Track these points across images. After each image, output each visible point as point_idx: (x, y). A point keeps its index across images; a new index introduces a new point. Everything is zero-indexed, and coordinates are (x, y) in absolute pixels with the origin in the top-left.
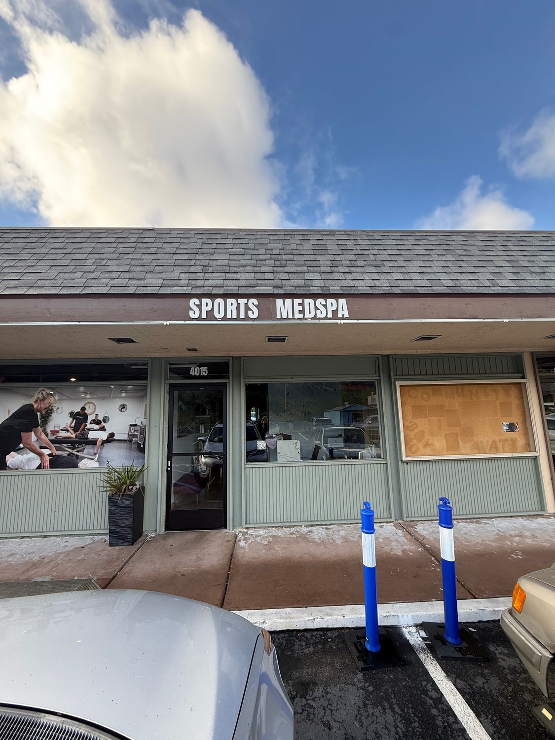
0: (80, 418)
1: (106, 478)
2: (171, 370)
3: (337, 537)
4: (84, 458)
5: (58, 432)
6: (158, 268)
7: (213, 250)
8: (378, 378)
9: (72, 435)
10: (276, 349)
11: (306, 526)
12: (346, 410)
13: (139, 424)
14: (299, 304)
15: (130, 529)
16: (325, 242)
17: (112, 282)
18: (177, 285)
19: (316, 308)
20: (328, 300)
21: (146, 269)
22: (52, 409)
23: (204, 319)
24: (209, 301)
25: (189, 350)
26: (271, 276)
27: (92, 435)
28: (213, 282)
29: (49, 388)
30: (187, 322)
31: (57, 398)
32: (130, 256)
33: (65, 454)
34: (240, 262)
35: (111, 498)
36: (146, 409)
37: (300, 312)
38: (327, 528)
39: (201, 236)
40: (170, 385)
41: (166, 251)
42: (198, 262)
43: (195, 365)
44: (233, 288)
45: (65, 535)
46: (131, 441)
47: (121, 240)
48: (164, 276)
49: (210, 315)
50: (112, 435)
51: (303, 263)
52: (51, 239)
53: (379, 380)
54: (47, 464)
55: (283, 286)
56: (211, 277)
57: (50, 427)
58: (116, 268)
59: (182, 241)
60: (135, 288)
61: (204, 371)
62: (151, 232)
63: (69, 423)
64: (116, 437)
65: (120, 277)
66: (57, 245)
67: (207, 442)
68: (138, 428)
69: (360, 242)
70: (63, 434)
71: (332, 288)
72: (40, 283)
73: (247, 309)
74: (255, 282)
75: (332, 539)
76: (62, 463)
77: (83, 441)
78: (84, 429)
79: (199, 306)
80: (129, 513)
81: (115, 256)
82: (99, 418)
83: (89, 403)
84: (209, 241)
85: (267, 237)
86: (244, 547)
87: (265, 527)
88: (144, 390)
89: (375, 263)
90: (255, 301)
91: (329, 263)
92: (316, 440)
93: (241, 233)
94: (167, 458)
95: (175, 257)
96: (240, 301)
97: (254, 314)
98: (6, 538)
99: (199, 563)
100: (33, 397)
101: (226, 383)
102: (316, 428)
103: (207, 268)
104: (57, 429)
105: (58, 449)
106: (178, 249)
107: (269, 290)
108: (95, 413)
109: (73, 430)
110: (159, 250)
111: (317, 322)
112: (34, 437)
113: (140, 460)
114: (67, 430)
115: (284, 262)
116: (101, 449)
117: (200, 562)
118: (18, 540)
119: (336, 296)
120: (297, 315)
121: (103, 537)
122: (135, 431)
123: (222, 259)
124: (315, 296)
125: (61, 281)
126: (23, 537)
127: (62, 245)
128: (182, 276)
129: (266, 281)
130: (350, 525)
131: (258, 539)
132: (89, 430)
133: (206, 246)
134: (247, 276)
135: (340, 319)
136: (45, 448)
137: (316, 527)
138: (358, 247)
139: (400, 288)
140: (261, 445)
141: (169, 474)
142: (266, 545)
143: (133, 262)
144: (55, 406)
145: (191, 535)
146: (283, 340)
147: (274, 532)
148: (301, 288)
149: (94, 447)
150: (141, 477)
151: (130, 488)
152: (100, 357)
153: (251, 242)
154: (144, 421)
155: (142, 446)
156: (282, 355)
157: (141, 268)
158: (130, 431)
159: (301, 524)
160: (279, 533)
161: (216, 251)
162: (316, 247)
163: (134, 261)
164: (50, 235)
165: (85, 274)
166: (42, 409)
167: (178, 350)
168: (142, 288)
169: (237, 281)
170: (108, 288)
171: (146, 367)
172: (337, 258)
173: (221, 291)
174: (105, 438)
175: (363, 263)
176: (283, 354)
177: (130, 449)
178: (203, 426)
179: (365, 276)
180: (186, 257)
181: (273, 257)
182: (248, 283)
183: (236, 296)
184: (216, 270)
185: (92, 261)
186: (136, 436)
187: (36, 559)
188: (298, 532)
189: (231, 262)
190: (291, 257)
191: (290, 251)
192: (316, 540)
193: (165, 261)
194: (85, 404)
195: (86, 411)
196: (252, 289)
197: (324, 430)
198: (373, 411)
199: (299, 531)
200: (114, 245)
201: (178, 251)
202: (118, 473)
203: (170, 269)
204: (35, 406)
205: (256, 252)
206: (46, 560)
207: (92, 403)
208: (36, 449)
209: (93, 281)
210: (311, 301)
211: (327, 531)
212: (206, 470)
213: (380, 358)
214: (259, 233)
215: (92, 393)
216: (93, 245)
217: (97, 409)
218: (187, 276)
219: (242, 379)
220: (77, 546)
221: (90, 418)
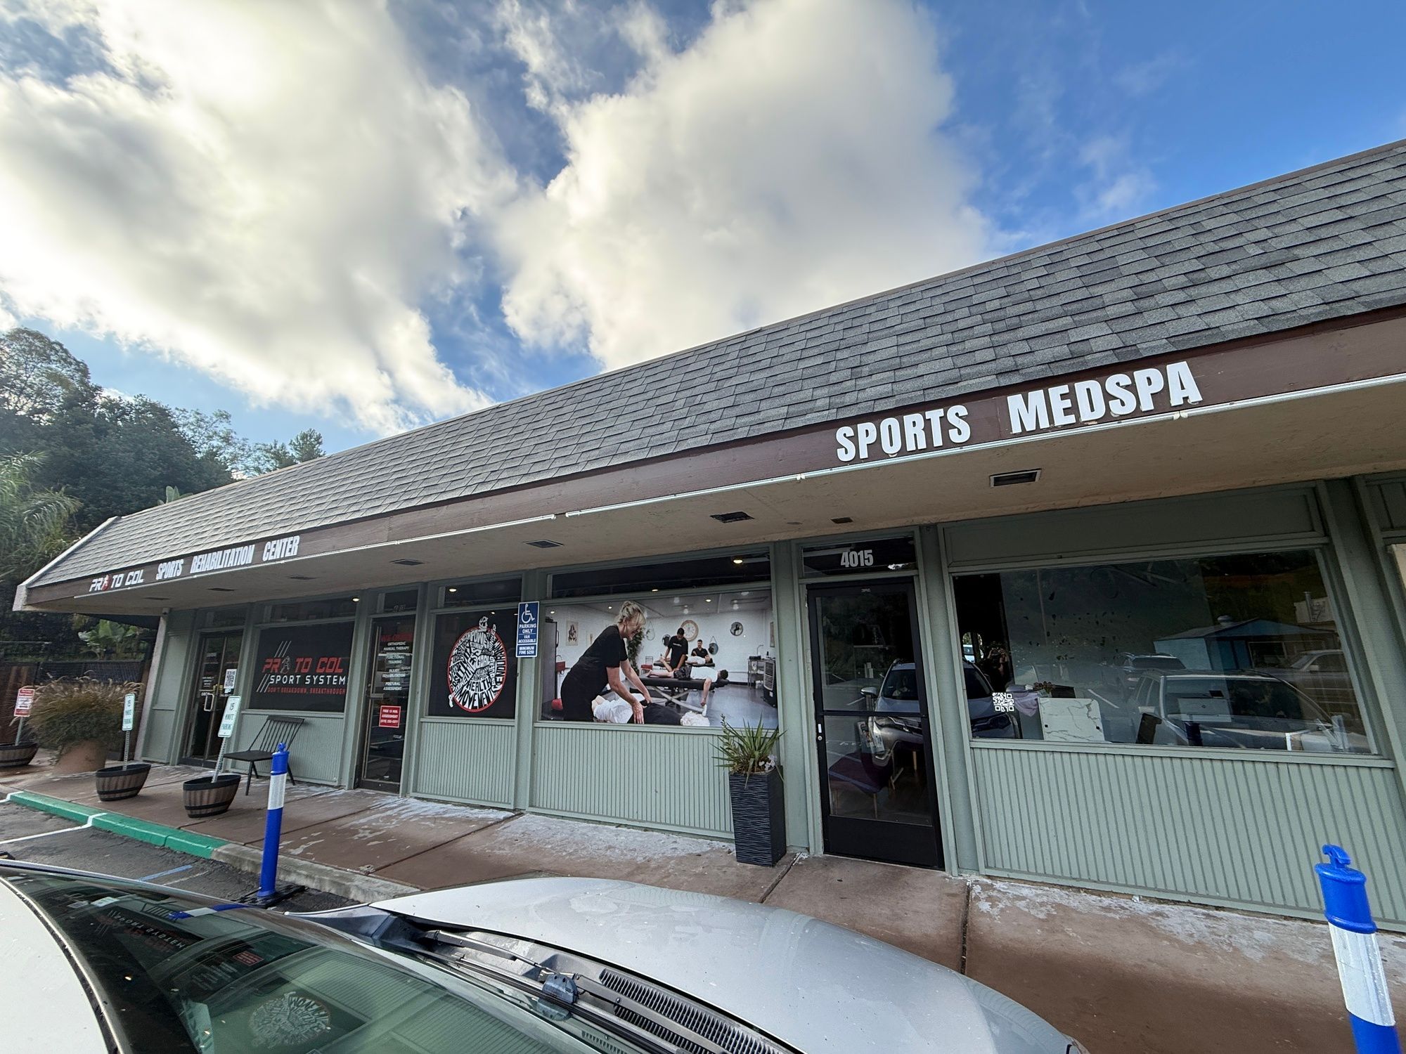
0: (677, 645)
1: (721, 744)
2: (808, 562)
3: (1244, 942)
4: (687, 710)
5: (650, 667)
6: (776, 390)
7: (865, 336)
8: (1325, 540)
9: (668, 672)
10: (1015, 499)
11: (1144, 898)
12: (1223, 635)
13: (764, 656)
14: (1063, 397)
15: (766, 837)
16: (1108, 253)
17: (713, 427)
18: (812, 411)
19: (1108, 397)
20: (1136, 373)
21: (759, 395)
22: (641, 632)
23: (865, 460)
24: (870, 426)
25: (837, 521)
26: (989, 354)
27: (696, 674)
28: (873, 391)
29: (635, 601)
30: (835, 470)
31: (646, 615)
32: (734, 381)
33: (662, 702)
34: (920, 345)
35: (734, 777)
36: (772, 631)
37: (1067, 411)
38: (1208, 916)
39: (840, 318)
40: (810, 587)
41: (785, 359)
42: (842, 364)
43: (848, 549)
44: (913, 394)
45: (673, 832)
46: (754, 684)
47: (716, 361)
48: (788, 400)
49: (876, 450)
50: (724, 674)
51: (1060, 311)
52: (628, 384)
53: (1329, 548)
54: (641, 716)
55: (1020, 367)
56: (869, 383)
57: (641, 661)
58: (715, 404)
59: (809, 335)
60: (748, 428)
61: (867, 558)
62: (758, 334)
63: (664, 654)
64: (730, 679)
65: (724, 417)
66: (635, 391)
67: (880, 699)
68: (763, 664)
69: (1209, 225)
70: (657, 671)
71: (1144, 346)
72: (624, 447)
73: (946, 425)
74: (955, 373)
75: (1230, 945)
76: (659, 716)
77: (684, 683)
78: (684, 664)
79: (854, 439)
80: (763, 809)
81: (712, 386)
82: (703, 647)
83: (687, 622)
84: (856, 322)
85: (969, 282)
86: (988, 914)
87: (1034, 883)
88: (766, 598)
89: (1264, 260)
90: (962, 410)
91: (1128, 294)
92: (1143, 705)
93: (913, 291)
94: (816, 718)
95: (802, 365)
96: (929, 414)
97: (961, 432)
98: (600, 822)
99: (897, 922)
100: (616, 615)
101: (912, 577)
102: (1136, 680)
103: (859, 369)
104: (649, 663)
105: (653, 694)
106: (804, 351)
107: (991, 382)
108: (697, 639)
109: (670, 665)
110: (774, 360)
111: (1114, 425)
112: (622, 676)
113: (771, 720)
114: (662, 666)
115: (1016, 320)
116: (711, 696)
117: (899, 922)
118: (613, 828)
119: (1159, 361)
120: (1060, 420)
121: (726, 844)
122: (758, 668)
123: (885, 347)
124: (1100, 373)
125: (648, 439)
126: (619, 825)
127: (642, 389)
128: (818, 393)
129: (980, 367)
130: (1285, 922)
131: (1021, 904)
132: (691, 665)
133: (851, 333)
134: (937, 366)
135: (1178, 408)
136: (637, 691)
137: (1175, 907)
138: (1202, 239)
139: (1362, 299)
140: (1003, 702)
141: (821, 747)
142: (1043, 920)
143: (740, 389)
144: (646, 628)
145: (874, 869)
146: (1031, 477)
147: (1058, 895)
148: (1063, 363)
149: (700, 693)
150: (774, 748)
151: (761, 764)
152: (699, 548)
153: (938, 300)
154: (770, 650)
155: (771, 694)
156: (1030, 510)
157: (752, 396)
158: (750, 668)
159: (1128, 891)
160: (1074, 901)
161: (871, 336)
162: (1086, 270)
163: (739, 387)
164: (626, 379)
165: (676, 423)
166: (630, 632)
167: (818, 525)
168: (757, 427)
169: (920, 380)
170: (709, 437)
171: (766, 559)
172: (1146, 278)
173: (890, 404)
174: (715, 680)
175: (1226, 271)
176: (1032, 507)
177: (753, 698)
178: (869, 665)
179: (1239, 299)
180: (820, 360)
181: (987, 317)
182: (941, 378)
183: (921, 407)
184: (876, 370)
185: (682, 402)
186: (760, 677)
187: (640, 859)
188: (1122, 908)
189: (901, 349)
190: (1029, 306)
191: (1026, 295)
192: (1181, 938)
193: (786, 376)
194: (683, 624)
195: (685, 635)
196: (951, 387)
197: (1162, 681)
198: (1323, 636)
199: (1126, 906)
200: (708, 371)
201: (805, 354)
202: (740, 738)
203: (797, 386)
204: (621, 628)
205: (949, 318)
206: (653, 865)
207: (692, 622)
208: (626, 693)
209: (687, 431)
210: (1094, 385)
211: (1210, 922)
212: (885, 751)
213: (1323, 492)
214: (951, 280)
215: (690, 606)
216: (680, 378)
217: (701, 632)
218: (825, 391)
219: (944, 566)
220: (691, 852)
221: (692, 646)
